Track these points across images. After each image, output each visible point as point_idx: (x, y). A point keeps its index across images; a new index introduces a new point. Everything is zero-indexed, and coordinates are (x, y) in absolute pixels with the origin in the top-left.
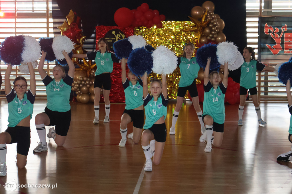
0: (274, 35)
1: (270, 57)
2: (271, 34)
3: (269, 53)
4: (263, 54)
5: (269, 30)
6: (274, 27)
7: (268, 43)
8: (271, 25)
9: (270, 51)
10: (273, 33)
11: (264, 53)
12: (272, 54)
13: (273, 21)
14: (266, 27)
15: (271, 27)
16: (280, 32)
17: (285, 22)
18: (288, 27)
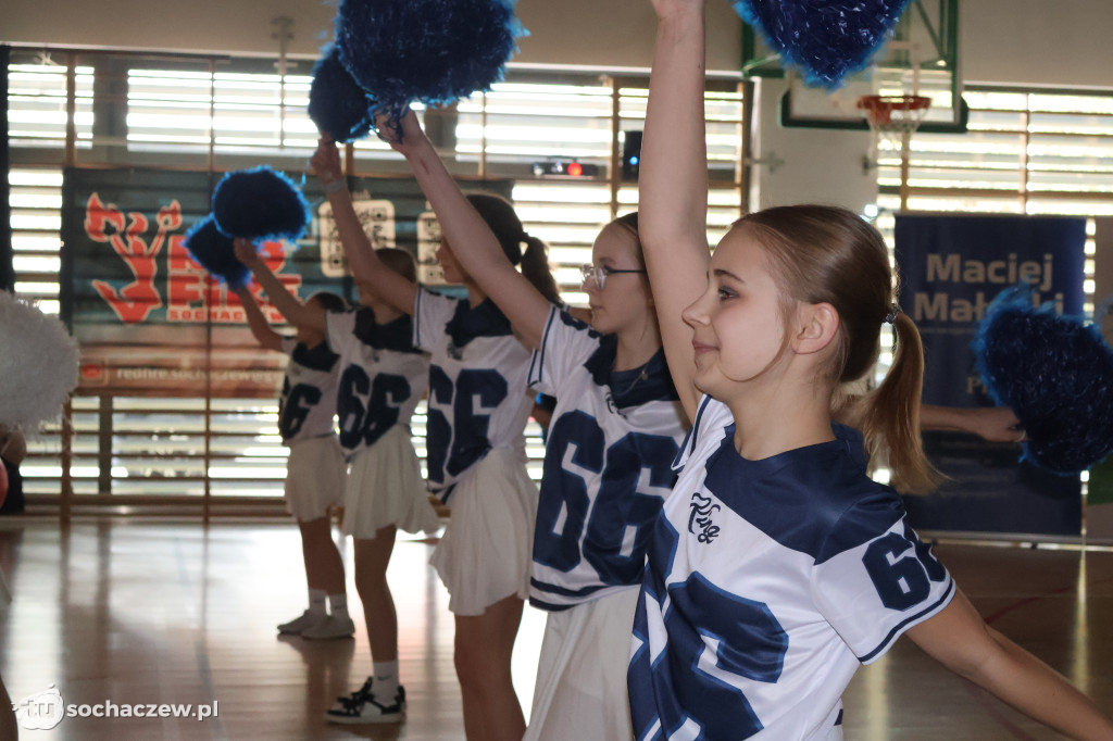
0: (126, 243)
1: (110, 332)
2: (115, 241)
3: (105, 316)
4: (79, 322)
5: (108, 224)
6: (126, 211)
7: (101, 277)
8: (114, 200)
9: (110, 310)
10: (123, 235)
11: (84, 317)
12: (118, 322)
13: (123, 188)
14: (95, 209)
15: (113, 211)
16: (151, 233)
17: (172, 191)
18: (184, 212)
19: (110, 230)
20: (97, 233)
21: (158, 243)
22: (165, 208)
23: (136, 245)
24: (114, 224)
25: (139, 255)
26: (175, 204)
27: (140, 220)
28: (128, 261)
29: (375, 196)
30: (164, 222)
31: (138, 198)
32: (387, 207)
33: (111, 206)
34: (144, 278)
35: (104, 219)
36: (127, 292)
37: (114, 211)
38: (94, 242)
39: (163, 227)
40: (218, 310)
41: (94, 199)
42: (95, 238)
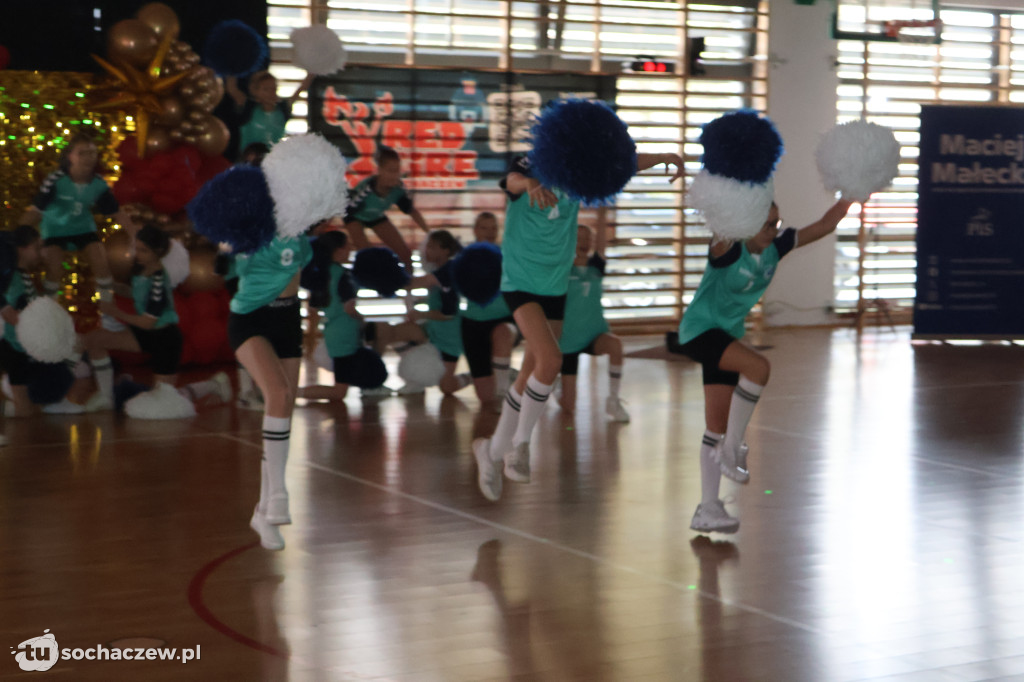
0: (352, 126)
2: (345, 125)
5: (340, 111)
6: (353, 101)
8: (345, 92)
10: (351, 120)
15: (343, 101)
16: (370, 119)
17: (385, 84)
18: (396, 102)
19: (342, 117)
20: (332, 118)
21: (376, 125)
22: (381, 98)
23: (361, 128)
24: (345, 111)
25: (362, 137)
26: (387, 95)
27: (362, 108)
28: (355, 142)
29: (529, 88)
30: (381, 110)
31: (361, 90)
32: (534, 97)
33: (343, 97)
34: (367, 155)
35: (338, 107)
36: (355, 166)
37: (345, 101)
38: (332, 127)
39: (380, 114)
40: (419, 179)
41: (330, 92)
42: (331, 123)
